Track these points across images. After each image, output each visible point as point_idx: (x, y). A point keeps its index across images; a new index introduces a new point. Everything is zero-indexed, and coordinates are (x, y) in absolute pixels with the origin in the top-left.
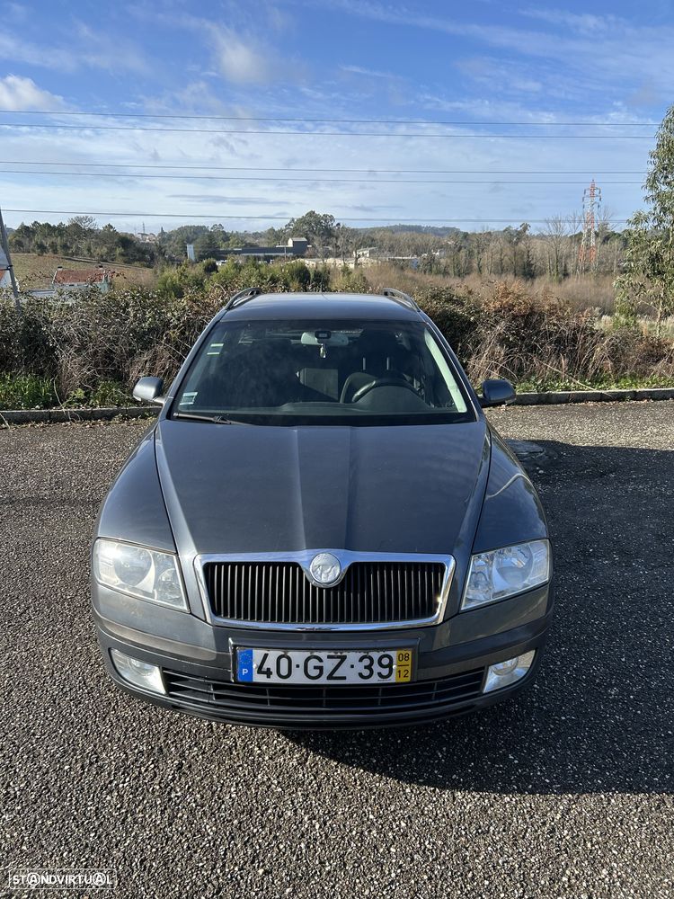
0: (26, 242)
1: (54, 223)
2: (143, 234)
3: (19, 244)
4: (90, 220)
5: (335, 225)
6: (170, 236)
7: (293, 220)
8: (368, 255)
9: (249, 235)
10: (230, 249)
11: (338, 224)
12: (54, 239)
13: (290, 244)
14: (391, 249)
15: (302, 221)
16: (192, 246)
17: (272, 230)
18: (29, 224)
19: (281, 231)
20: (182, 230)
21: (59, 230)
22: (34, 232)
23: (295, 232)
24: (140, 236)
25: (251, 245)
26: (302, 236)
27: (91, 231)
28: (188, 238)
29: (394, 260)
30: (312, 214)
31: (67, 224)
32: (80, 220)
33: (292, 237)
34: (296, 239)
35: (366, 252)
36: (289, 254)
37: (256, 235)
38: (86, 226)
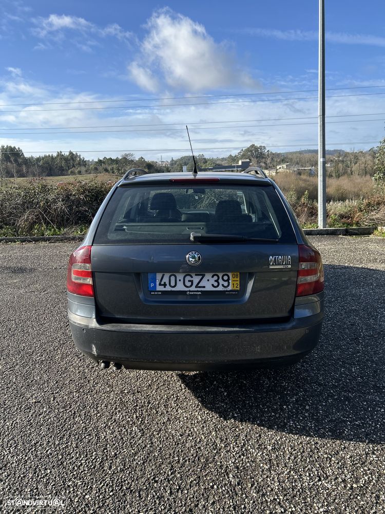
0: (100, 168)
1: (114, 158)
2: (162, 162)
3: (96, 169)
4: (132, 155)
5: (266, 151)
6: (176, 162)
7: (242, 150)
8: (285, 167)
9: (219, 159)
10: (207, 168)
11: (268, 151)
12: (113, 166)
13: (240, 163)
14: (298, 163)
15: (248, 150)
16: (185, 167)
17: (231, 156)
18: (101, 159)
19: (236, 156)
20: (182, 158)
21: (116, 161)
22: (104, 163)
23: (243, 156)
24: (160, 163)
25: (219, 165)
26: (247, 159)
27: (132, 161)
28: (185, 163)
29: (299, 169)
30: (253, 146)
31: (120, 158)
32: (127, 155)
33: (241, 159)
34: (243, 161)
35: (285, 166)
36: (239, 169)
37: (223, 159)
38: (130, 158)
